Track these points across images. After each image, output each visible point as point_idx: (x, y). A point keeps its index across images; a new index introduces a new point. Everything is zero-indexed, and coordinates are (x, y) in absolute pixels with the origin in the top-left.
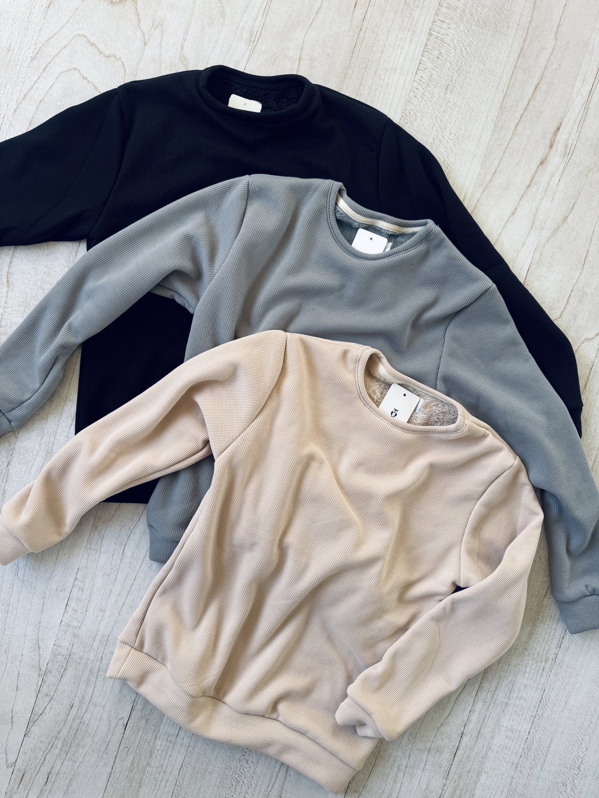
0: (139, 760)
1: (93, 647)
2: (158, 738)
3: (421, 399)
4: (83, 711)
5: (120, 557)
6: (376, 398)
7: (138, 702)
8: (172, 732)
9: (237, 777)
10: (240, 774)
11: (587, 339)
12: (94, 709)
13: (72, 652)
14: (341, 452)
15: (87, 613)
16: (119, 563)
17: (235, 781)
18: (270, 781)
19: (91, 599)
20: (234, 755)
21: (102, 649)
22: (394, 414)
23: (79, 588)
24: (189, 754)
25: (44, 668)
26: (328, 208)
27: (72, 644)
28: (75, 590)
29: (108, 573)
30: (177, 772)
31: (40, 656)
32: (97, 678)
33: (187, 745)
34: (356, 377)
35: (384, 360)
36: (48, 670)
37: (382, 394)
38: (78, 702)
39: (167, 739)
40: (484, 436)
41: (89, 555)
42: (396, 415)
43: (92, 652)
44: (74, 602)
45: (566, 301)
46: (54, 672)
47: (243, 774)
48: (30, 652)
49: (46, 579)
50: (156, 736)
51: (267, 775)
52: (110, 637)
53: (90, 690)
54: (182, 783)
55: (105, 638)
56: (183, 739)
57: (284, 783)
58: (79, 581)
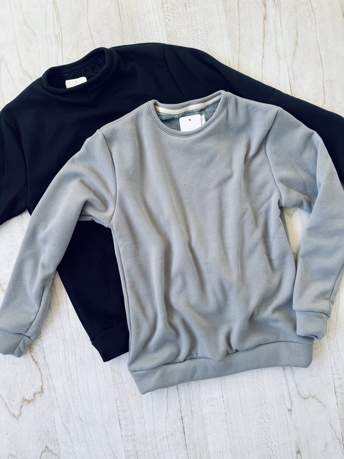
1: (148, 442)
13: (137, 451)
15: (134, 423)
19: (132, 414)
21: (154, 440)
23: (122, 411)
27: (135, 446)
28: (120, 413)
41: (118, 388)
43: (149, 445)
44: (123, 421)
45: (323, 91)
52: (155, 431)
55: (153, 433)
58: (120, 406)
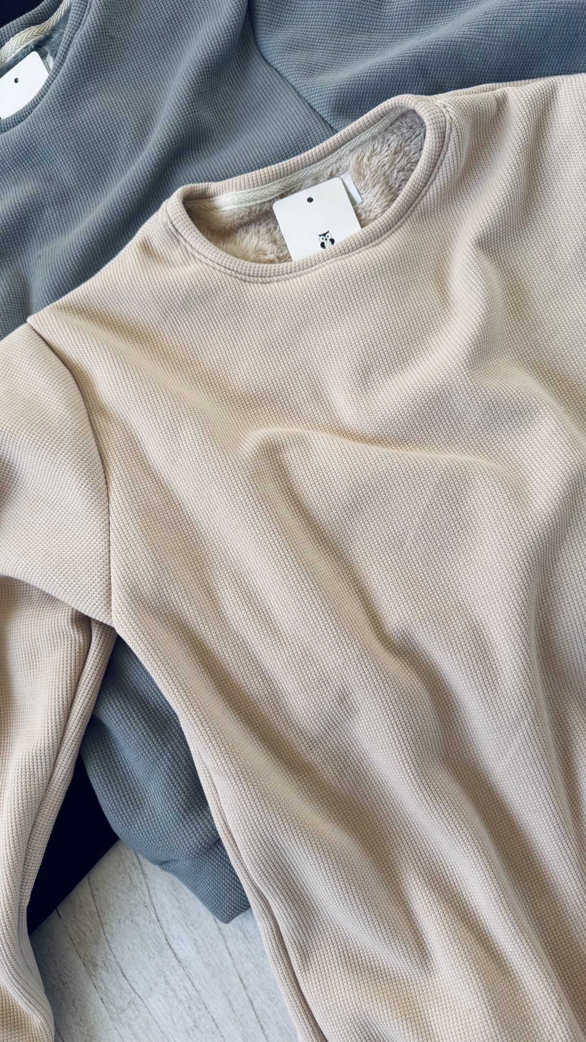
3: (342, 176)
22: (328, 244)
35: (213, 186)
42: (332, 241)
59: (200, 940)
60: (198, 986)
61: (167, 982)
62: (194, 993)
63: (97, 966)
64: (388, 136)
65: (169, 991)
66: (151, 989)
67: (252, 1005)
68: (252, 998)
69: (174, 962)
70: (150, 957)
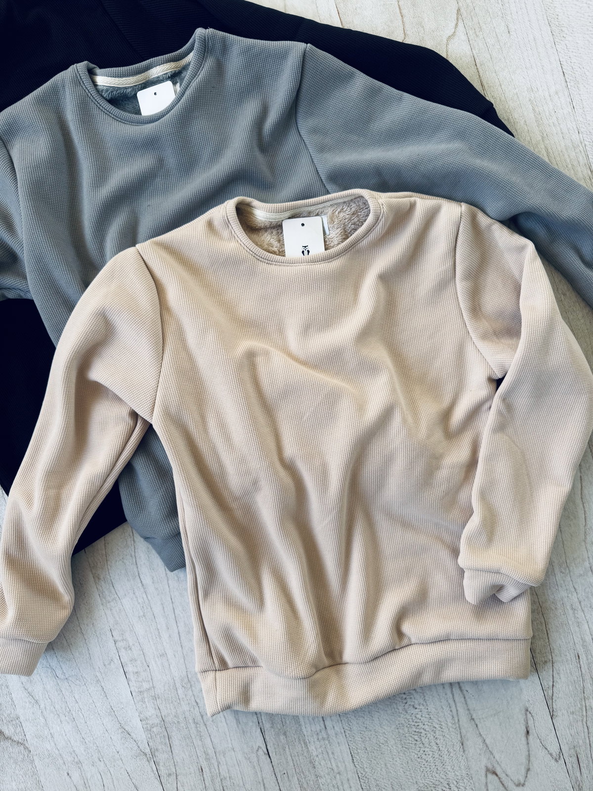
0: (305, 778)
1: (180, 697)
2: (308, 744)
3: (323, 217)
4: (217, 768)
5: (142, 590)
6: (276, 249)
7: (264, 722)
8: (318, 728)
9: (415, 729)
10: (416, 725)
11: (449, 38)
12: (224, 757)
13: (163, 717)
14: (281, 330)
15: (150, 667)
16: (145, 597)
17: (416, 735)
18: (451, 711)
19: (144, 651)
20: (396, 710)
21: (190, 692)
22: (306, 252)
23: (125, 648)
24: (350, 739)
25: (148, 751)
26: (89, 95)
27: (157, 708)
28: (123, 653)
29: (142, 614)
30: (352, 765)
31: (135, 741)
32: (205, 725)
33: (343, 731)
34: (239, 241)
35: (255, 203)
36: (153, 750)
37: (279, 241)
38: (204, 761)
39: (318, 739)
40: (412, 206)
41: (111, 610)
42: (308, 251)
43: (182, 702)
44: (130, 665)
45: (399, 15)
46: (160, 747)
47: (419, 722)
48: (124, 744)
49: (87, 662)
50: (304, 743)
51: (444, 707)
52: (189, 676)
53: (208, 741)
54: (364, 773)
55: (186, 680)
56: (334, 727)
57: (466, 704)
58: (120, 641)
59: (155, 577)
60: (149, 598)
61: (134, 593)
62: (147, 601)
63: (100, 579)
64: (352, 204)
65: (134, 597)
66: (125, 595)
67: (174, 611)
68: (175, 608)
69: (140, 585)
70: (128, 580)
